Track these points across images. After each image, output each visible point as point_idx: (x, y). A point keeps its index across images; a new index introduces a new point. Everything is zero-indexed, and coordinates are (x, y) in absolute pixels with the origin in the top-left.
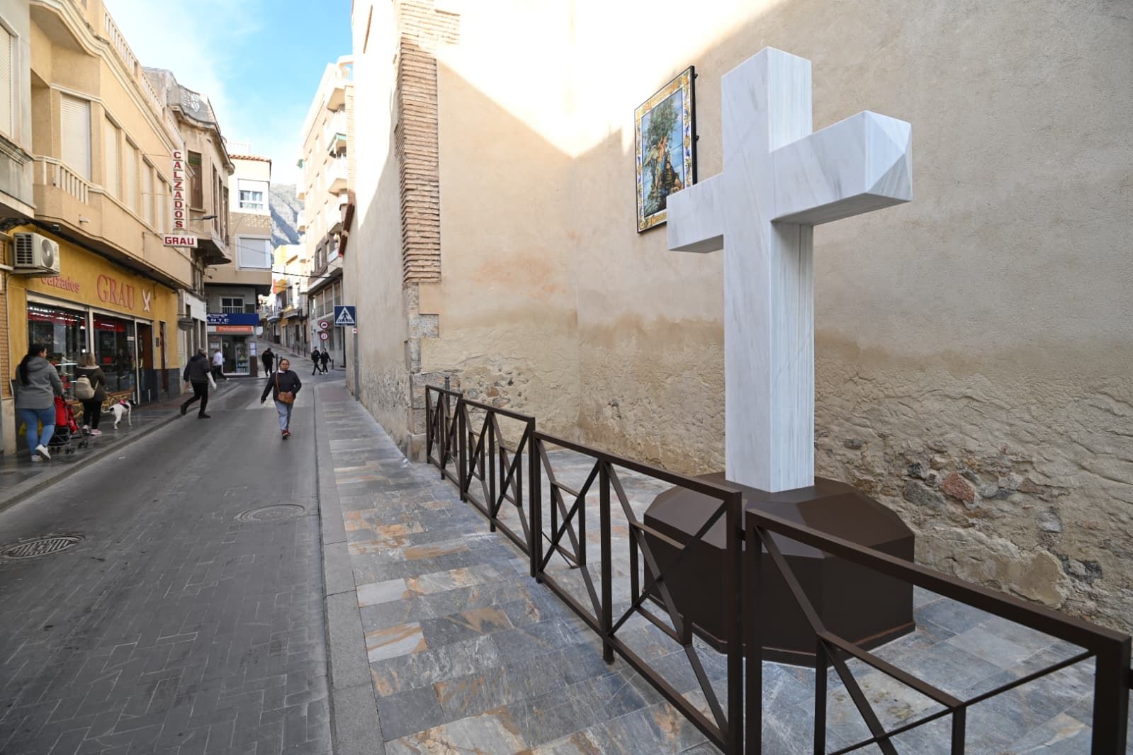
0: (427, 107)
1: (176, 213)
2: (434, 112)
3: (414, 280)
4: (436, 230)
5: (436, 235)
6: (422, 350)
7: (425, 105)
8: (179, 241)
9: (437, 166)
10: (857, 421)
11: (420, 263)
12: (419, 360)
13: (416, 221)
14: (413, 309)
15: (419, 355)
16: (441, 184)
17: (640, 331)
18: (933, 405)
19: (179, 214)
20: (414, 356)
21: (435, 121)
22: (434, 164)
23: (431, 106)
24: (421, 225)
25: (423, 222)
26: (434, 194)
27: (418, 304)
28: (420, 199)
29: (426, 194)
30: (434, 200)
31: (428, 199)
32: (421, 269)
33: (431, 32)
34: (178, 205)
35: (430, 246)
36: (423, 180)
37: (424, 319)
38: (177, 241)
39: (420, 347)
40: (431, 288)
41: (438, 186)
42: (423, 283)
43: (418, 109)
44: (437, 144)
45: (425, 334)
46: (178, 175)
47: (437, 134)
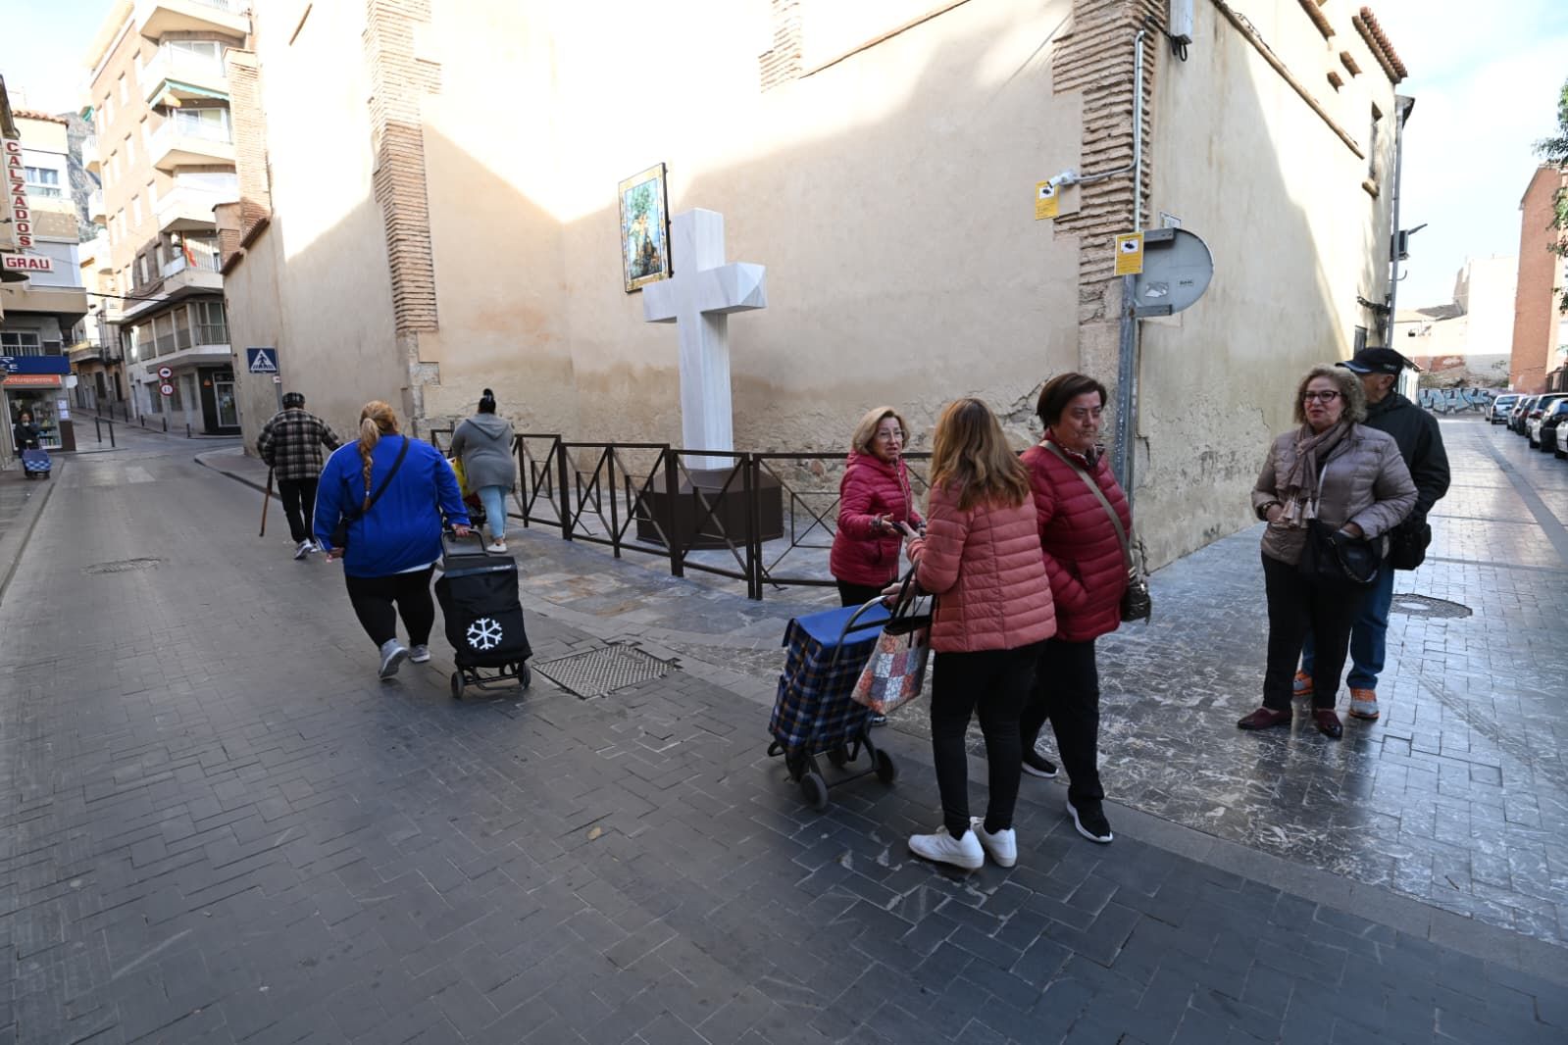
0: (413, 158)
1: (19, 226)
2: (421, 163)
3: (412, 329)
4: (430, 280)
5: (431, 285)
6: (426, 396)
7: (411, 155)
8: (28, 263)
9: (427, 217)
10: (772, 434)
11: (417, 312)
12: (422, 406)
13: (409, 271)
14: (412, 357)
15: (422, 401)
16: (432, 234)
17: (631, 376)
18: (805, 420)
19: (23, 227)
20: (417, 402)
21: (422, 172)
22: (425, 215)
23: (419, 157)
24: (415, 275)
25: (416, 272)
26: (426, 245)
27: (418, 353)
28: (412, 249)
29: (418, 244)
30: (426, 251)
31: (420, 250)
32: (418, 319)
33: (412, 81)
34: (21, 214)
35: (425, 296)
36: (413, 230)
37: (424, 367)
38: (24, 263)
39: (422, 393)
40: (429, 338)
41: (428, 237)
42: (421, 332)
43: (405, 159)
44: (426, 194)
45: (426, 382)
46: (16, 175)
47: (425, 185)
